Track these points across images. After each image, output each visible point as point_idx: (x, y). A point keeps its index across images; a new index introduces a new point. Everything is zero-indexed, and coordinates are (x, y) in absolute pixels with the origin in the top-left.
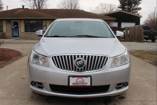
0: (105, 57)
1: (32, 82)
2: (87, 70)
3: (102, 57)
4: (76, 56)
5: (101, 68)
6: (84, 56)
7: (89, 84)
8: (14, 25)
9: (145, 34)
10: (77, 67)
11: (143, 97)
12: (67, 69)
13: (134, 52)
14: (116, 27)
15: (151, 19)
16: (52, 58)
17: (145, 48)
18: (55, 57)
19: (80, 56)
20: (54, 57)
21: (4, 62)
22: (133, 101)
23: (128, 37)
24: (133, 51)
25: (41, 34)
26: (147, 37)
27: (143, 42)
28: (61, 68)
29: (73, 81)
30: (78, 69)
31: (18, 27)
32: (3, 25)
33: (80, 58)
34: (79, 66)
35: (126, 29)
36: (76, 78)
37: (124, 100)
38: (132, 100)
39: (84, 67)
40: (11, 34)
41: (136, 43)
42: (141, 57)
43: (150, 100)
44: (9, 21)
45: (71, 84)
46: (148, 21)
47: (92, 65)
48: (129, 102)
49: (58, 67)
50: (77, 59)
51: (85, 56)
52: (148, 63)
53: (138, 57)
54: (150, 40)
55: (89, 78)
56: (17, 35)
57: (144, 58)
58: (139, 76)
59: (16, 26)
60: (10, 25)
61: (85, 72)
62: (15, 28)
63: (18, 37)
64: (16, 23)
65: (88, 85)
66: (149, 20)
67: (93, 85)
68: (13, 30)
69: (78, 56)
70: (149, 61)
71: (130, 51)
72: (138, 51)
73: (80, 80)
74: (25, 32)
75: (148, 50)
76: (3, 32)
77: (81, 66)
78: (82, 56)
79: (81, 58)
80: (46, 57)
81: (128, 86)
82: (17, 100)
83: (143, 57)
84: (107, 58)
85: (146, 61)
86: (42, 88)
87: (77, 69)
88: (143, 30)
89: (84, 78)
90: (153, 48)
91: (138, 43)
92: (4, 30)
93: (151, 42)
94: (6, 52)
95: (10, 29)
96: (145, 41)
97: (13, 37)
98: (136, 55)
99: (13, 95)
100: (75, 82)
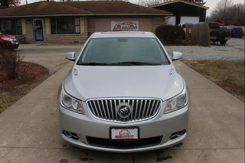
0: (156, 101)
1: (64, 131)
2: (133, 118)
3: (152, 101)
4: (120, 101)
5: (152, 115)
6: (129, 101)
7: (136, 137)
8: (37, 25)
9: (212, 34)
10: (121, 116)
11: (205, 143)
12: (108, 117)
13: (196, 64)
14: (174, 26)
15: (221, 9)
16: (89, 102)
17: (211, 57)
18: (92, 101)
19: (124, 101)
20: (90, 102)
21: (26, 85)
22: (192, 149)
23: (190, 37)
24: (196, 62)
25: (73, 58)
26: (215, 38)
27: (209, 46)
28: (101, 117)
29: (115, 134)
30: (122, 118)
31: (41, 28)
32: (22, 26)
33: (124, 104)
34: (123, 115)
35: (187, 26)
36: (120, 130)
37: (181, 148)
38: (190, 148)
39: (130, 116)
40: (33, 37)
41: (199, 47)
42: (206, 73)
43: (214, 147)
44: (29, 20)
45: (113, 137)
46: (216, 12)
47: (140, 112)
48: (187, 151)
49: (97, 115)
50: (121, 105)
51: (131, 100)
52: (214, 84)
53: (202, 72)
54: (219, 43)
55: (136, 130)
56: (41, 38)
57: (209, 75)
58: (201, 106)
59: (39, 26)
60: (31, 25)
61: (130, 121)
62: (38, 28)
63: (43, 40)
64: (39, 23)
65: (134, 138)
66: (218, 10)
67: (141, 137)
68: (35, 31)
69: (122, 101)
70: (216, 80)
71: (192, 62)
72: (202, 62)
73: (125, 132)
74: (52, 33)
75: (215, 60)
76: (22, 34)
77: (126, 114)
78: (126, 101)
79: (126, 104)
80: (81, 101)
81: (185, 134)
82: (46, 150)
83: (208, 73)
84: (160, 102)
85: (211, 81)
86: (76, 139)
87: (120, 118)
88: (209, 29)
89: (130, 130)
90: (222, 57)
91: (202, 47)
92: (24, 32)
93: (219, 45)
94: (28, 68)
95: (32, 30)
96: (212, 44)
97: (36, 41)
98: (199, 69)
99: (41, 143)
100: (118, 134)
